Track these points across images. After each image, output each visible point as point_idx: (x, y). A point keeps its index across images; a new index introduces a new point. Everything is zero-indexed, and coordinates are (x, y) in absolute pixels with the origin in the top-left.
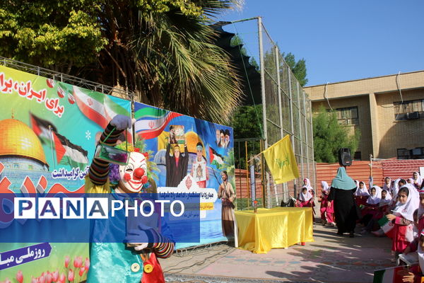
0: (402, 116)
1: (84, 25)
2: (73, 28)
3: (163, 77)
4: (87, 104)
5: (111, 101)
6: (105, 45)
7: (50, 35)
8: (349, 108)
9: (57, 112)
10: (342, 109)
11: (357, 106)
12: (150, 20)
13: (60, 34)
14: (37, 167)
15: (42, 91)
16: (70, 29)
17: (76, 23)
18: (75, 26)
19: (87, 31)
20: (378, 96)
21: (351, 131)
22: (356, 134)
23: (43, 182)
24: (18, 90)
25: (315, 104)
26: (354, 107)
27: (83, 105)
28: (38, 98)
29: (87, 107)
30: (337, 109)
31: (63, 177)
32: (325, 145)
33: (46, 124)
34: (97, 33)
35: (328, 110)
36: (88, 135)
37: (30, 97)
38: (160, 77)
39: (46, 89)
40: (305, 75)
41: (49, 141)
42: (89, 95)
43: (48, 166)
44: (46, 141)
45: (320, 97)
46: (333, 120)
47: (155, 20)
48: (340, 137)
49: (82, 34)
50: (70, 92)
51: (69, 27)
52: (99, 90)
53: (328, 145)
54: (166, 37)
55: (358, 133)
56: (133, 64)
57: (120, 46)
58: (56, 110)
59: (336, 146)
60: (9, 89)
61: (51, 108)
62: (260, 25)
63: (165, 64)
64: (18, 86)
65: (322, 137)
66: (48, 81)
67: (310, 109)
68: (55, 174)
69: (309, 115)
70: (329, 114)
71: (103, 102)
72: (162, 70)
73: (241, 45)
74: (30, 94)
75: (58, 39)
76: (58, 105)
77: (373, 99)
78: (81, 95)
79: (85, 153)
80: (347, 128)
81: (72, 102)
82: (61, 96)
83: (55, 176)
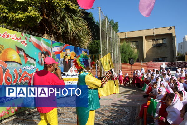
0: (155, 45)
1: (33, 12)
2: (29, 13)
3: (62, 30)
4: (35, 42)
5: (44, 41)
6: (41, 19)
7: (21, 15)
8: (135, 42)
9: (25, 45)
10: (132, 42)
11: (138, 41)
12: (58, 10)
13: (24, 15)
14: (18, 65)
15: (20, 37)
16: (28, 13)
17: (30, 11)
18: (30, 12)
19: (35, 15)
20: (146, 37)
21: (135, 51)
22: (137, 52)
23: (20, 71)
24: (11, 38)
25: (122, 40)
26: (137, 41)
27: (34, 42)
28: (18, 40)
29: (35, 43)
30: (130, 42)
31: (27, 69)
32: (125, 56)
33: (21, 50)
34: (38, 15)
35: (127, 42)
36: (36, 53)
37: (16, 40)
38: (61, 30)
39: (21, 37)
40: (118, 28)
41: (22, 56)
42: (36, 38)
43: (22, 65)
44: (21, 56)
45: (124, 37)
46: (129, 46)
47: (60, 10)
48: (131, 53)
49: (33, 15)
50: (29, 37)
51: (28, 12)
52: (39, 36)
53: (126, 56)
54: (64, 16)
55: (138, 51)
56: (51, 26)
57: (46, 19)
58: (25, 44)
59: (129, 56)
60: (8, 37)
61: (23, 44)
62: (100, 10)
63: (63, 25)
64: (11, 36)
65: (124, 53)
66: (21, 34)
67: (119, 42)
68: (25, 68)
69: (119, 44)
70: (127, 44)
71: (41, 41)
72: (62, 27)
73: (92, 18)
74: (15, 39)
75: (24, 17)
76: (25, 43)
77: (144, 38)
78: (33, 39)
79: (35, 60)
80: (134, 50)
81: (30, 41)
82: (26, 39)
83: (24, 68)
